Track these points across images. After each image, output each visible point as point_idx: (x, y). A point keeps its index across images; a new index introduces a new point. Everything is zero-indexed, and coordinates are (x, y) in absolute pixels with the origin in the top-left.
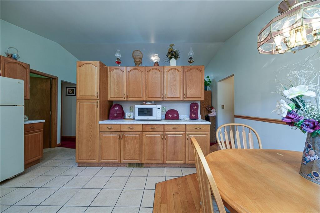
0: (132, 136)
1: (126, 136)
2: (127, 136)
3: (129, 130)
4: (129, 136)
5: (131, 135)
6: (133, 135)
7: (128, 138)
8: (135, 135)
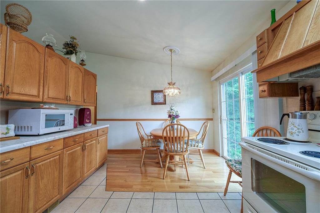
0: (50, 161)
1: (40, 166)
2: (43, 165)
3: (46, 152)
4: (45, 163)
5: (48, 160)
6: (52, 159)
7: (43, 168)
8: (53, 158)
